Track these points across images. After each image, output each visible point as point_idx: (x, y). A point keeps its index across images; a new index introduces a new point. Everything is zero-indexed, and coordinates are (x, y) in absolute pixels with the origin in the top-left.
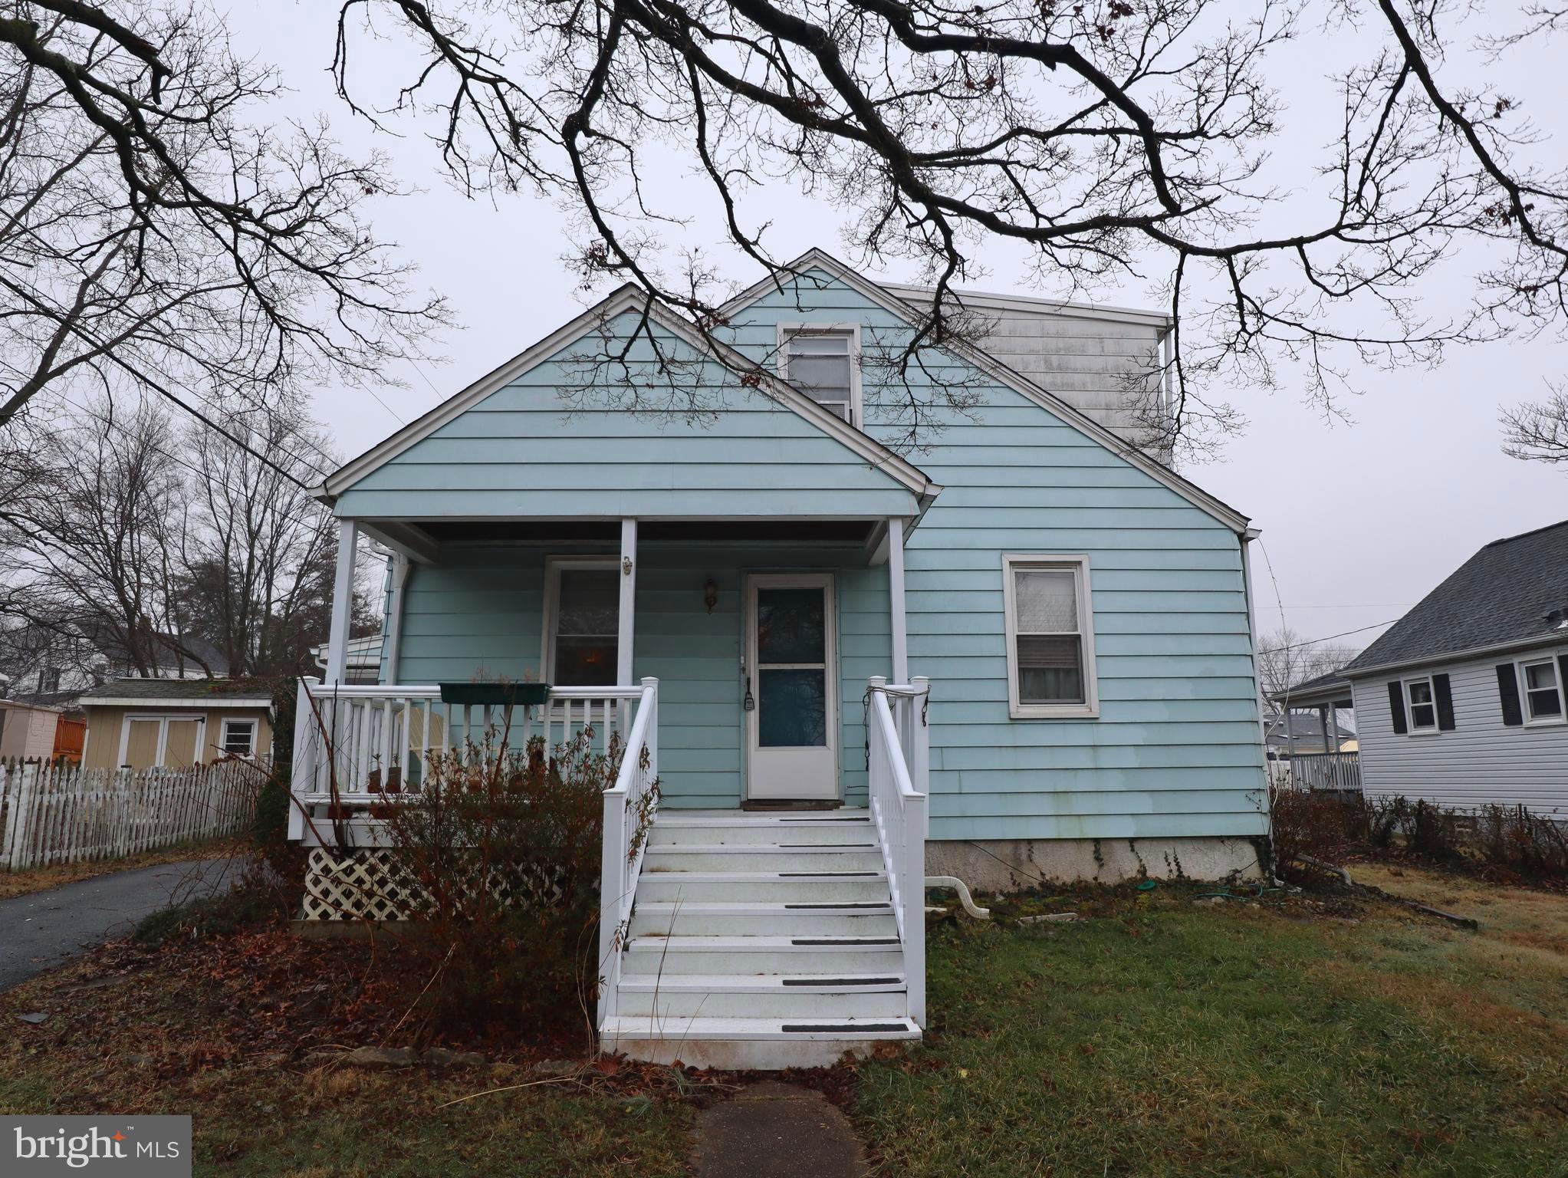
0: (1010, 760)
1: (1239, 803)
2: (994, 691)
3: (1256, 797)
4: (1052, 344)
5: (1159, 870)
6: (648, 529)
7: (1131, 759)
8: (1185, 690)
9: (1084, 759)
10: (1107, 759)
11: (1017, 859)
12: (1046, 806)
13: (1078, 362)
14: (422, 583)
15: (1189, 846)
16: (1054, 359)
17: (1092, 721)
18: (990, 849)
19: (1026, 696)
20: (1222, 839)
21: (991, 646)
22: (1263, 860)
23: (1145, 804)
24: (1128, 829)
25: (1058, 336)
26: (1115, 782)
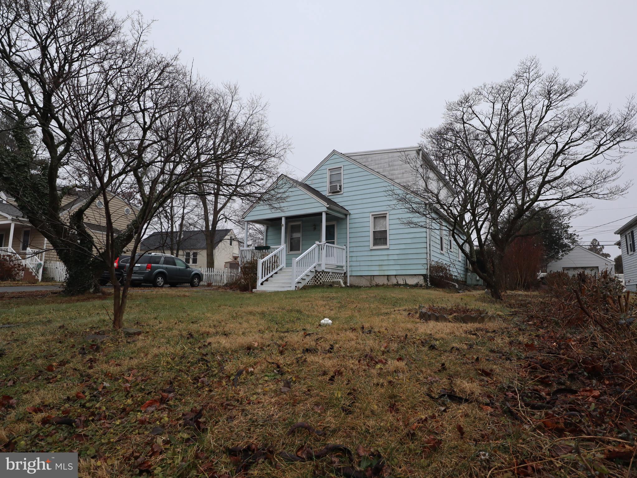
0: (370, 258)
1: (420, 267)
2: (366, 244)
3: (424, 265)
4: (390, 160)
5: (401, 282)
6: (287, 218)
7: (396, 257)
8: (409, 241)
9: (386, 258)
10: (391, 257)
11: (371, 280)
12: (377, 268)
13: (396, 163)
14: (270, 230)
15: (408, 277)
16: (391, 163)
17: (388, 249)
18: (366, 277)
19: (375, 244)
20: (415, 275)
21: (366, 234)
22: (426, 281)
23: (398, 267)
24: (394, 273)
25: (392, 157)
26: (392, 262)
